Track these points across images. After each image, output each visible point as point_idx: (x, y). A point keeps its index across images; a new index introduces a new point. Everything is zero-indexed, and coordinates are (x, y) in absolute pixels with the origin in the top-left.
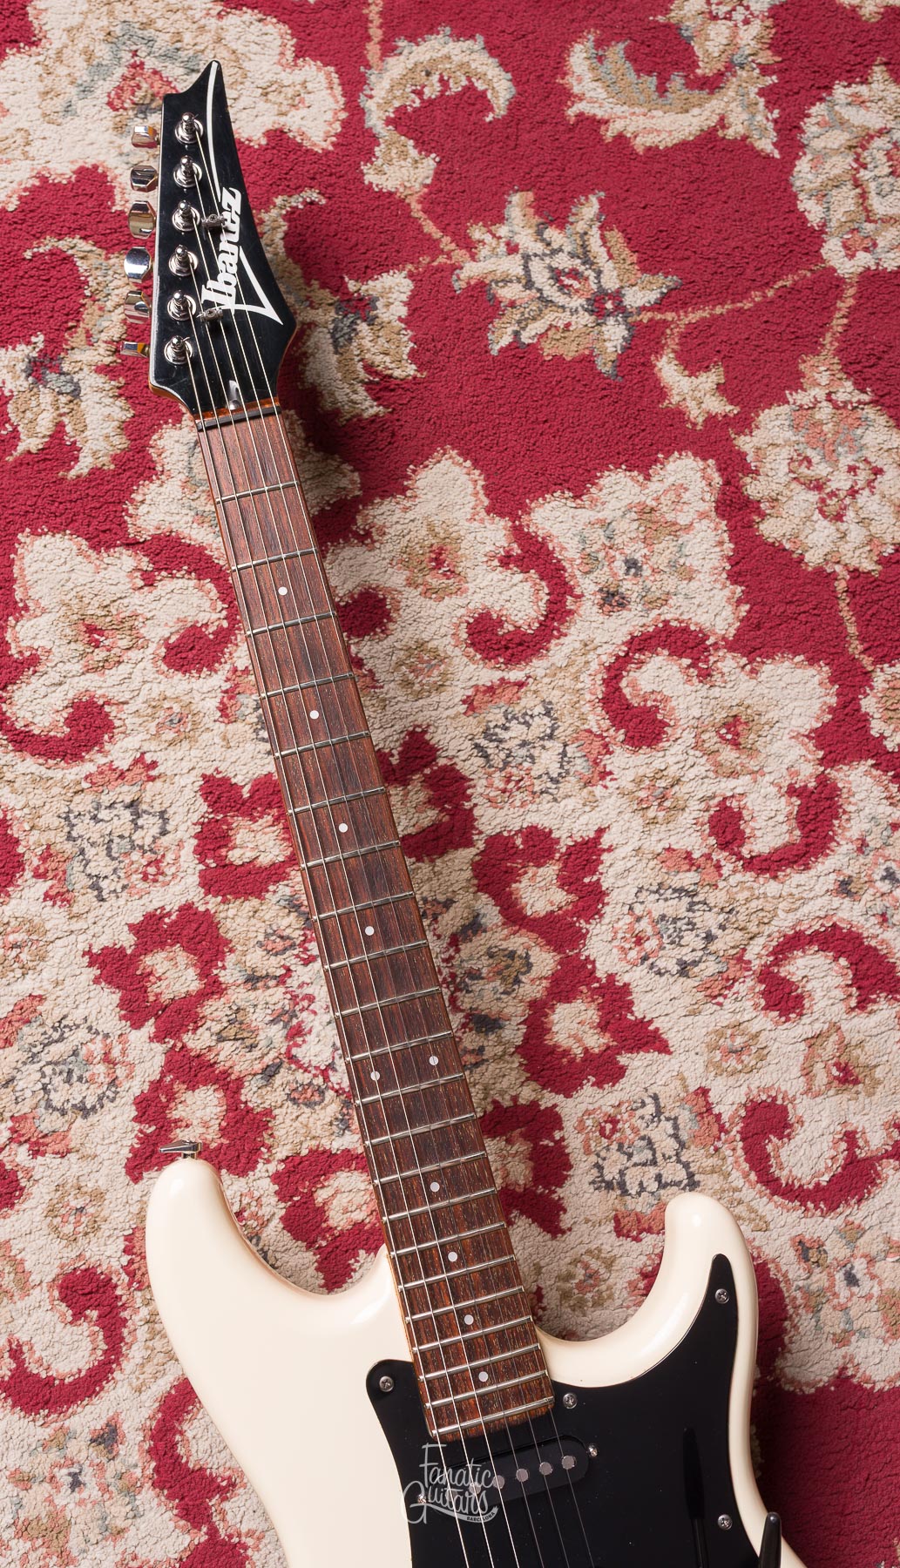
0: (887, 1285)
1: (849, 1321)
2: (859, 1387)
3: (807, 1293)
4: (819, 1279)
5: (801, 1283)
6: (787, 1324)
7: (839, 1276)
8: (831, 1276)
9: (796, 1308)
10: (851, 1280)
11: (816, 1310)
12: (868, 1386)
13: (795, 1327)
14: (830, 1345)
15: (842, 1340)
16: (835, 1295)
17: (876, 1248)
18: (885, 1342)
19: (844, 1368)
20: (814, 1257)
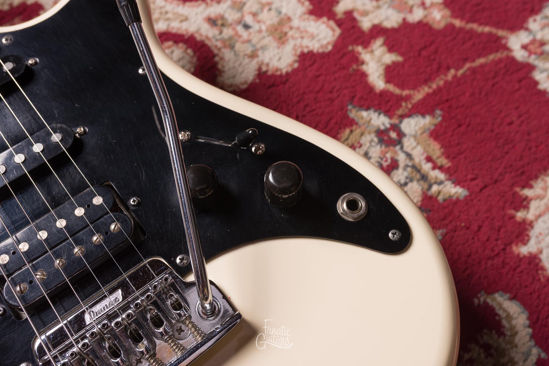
0: (269, 23)
1: (254, 46)
2: (273, 76)
3: (224, 41)
4: (227, 32)
5: (218, 37)
6: (217, 59)
7: (240, 29)
8: (234, 29)
9: (219, 49)
10: (247, 27)
11: (232, 47)
12: (279, 73)
13: (222, 59)
14: (247, 60)
15: (253, 55)
16: (240, 36)
17: (255, 8)
18: (278, 48)
19: (260, 69)
20: (220, 22)
